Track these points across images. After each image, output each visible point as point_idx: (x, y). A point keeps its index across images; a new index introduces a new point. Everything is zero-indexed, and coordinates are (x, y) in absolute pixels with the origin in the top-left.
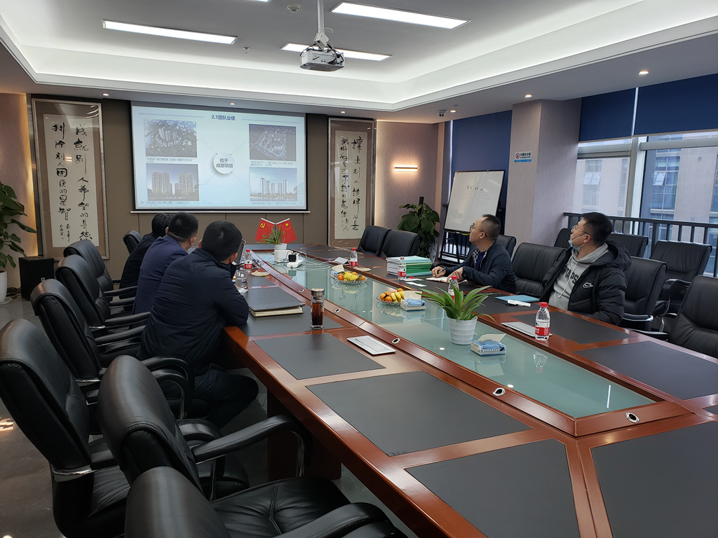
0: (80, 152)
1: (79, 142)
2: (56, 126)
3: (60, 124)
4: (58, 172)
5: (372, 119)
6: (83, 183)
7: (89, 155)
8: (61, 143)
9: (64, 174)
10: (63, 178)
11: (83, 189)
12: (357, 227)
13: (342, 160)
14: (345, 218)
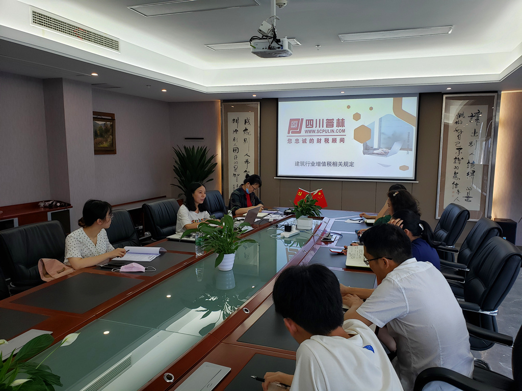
0: (246, 136)
1: (246, 130)
2: (234, 120)
3: (236, 118)
4: (234, 150)
6: (247, 157)
7: (251, 138)
8: (236, 131)
9: (237, 151)
10: (237, 154)
11: (247, 161)
12: (470, 199)
13: (457, 134)
14: (457, 189)
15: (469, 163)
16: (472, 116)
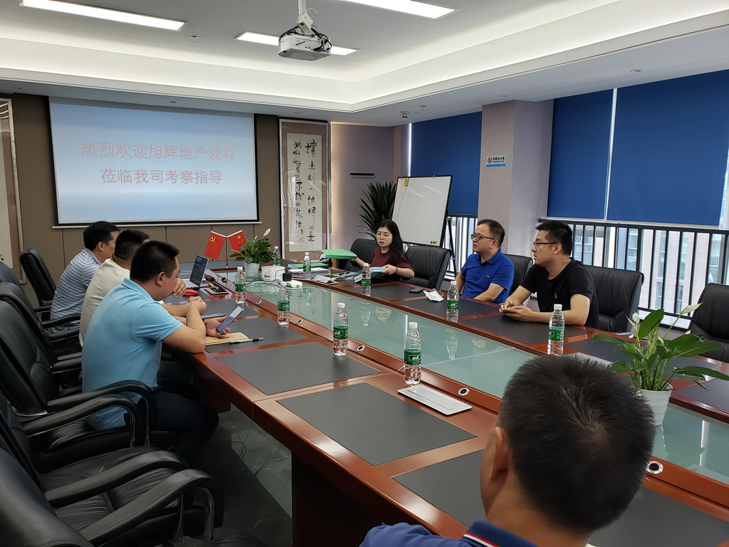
5: (326, 122)
12: (313, 238)
13: (295, 166)
14: (300, 228)
15: (309, 198)
16: (308, 147)
